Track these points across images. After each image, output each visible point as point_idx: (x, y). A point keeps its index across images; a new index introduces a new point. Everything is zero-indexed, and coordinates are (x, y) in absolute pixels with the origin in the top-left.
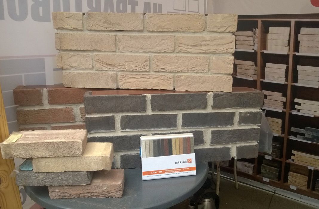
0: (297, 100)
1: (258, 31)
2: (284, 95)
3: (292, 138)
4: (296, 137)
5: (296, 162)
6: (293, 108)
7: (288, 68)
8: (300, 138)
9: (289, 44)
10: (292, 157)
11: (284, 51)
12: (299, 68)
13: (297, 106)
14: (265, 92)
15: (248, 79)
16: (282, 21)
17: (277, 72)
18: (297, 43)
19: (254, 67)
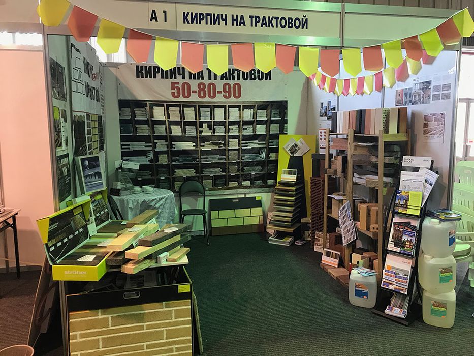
0: (173, 143)
1: (148, 108)
2: (166, 141)
3: (173, 163)
4: (176, 162)
5: (177, 176)
6: (172, 148)
7: (166, 127)
8: (178, 162)
9: (165, 115)
11: (163, 118)
12: (171, 126)
13: (173, 146)
14: (156, 141)
15: (146, 135)
16: (159, 104)
17: (161, 130)
18: (168, 115)
19: (148, 128)
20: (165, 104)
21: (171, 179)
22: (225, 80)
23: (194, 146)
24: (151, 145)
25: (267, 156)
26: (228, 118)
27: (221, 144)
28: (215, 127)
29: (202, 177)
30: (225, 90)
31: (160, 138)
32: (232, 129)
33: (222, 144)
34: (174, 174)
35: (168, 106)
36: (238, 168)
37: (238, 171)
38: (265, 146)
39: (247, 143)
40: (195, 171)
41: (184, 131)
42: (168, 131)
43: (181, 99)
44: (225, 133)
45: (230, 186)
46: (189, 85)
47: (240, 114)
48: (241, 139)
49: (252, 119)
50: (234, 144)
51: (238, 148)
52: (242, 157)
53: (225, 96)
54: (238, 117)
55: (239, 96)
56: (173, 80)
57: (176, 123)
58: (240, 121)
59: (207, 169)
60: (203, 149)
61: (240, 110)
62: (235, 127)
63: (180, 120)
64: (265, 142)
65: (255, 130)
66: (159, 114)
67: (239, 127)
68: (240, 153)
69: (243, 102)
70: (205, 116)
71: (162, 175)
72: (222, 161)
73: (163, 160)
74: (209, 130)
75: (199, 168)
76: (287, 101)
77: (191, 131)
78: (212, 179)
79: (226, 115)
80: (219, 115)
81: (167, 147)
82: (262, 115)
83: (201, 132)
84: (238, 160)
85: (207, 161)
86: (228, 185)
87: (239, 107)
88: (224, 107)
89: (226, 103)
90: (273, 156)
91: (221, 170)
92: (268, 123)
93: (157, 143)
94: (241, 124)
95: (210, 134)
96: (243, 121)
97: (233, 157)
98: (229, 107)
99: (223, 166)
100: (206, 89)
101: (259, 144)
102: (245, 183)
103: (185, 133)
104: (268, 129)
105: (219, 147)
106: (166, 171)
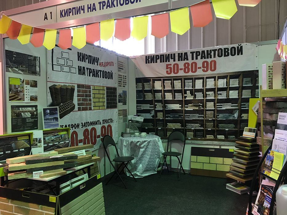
0: (166, 105)
1: (151, 82)
2: (162, 104)
3: (167, 119)
4: (168, 118)
5: (169, 127)
6: (166, 108)
7: (162, 94)
8: (169, 118)
9: (162, 86)
10: (168, 126)
11: (160, 89)
12: (165, 94)
13: (166, 107)
14: (156, 104)
15: (150, 99)
16: (158, 79)
17: (159, 96)
18: (164, 86)
19: (151, 95)
20: (162, 79)
21: (165, 129)
22: (204, 59)
23: (180, 107)
24: (153, 106)
25: (240, 116)
26: (206, 87)
28: (196, 93)
29: (186, 129)
30: (203, 66)
31: (158, 101)
32: (209, 95)
33: (201, 106)
35: (164, 80)
36: (214, 125)
37: (214, 127)
38: (237, 108)
39: (221, 105)
40: (181, 125)
41: (174, 97)
42: (163, 97)
43: (173, 75)
44: (204, 97)
45: (207, 138)
46: (177, 65)
47: (215, 83)
48: (216, 102)
49: (225, 86)
50: (210, 106)
51: (213, 109)
52: (217, 116)
53: (204, 71)
54: (214, 86)
55: (215, 69)
56: (168, 63)
57: (169, 91)
58: (215, 88)
59: (189, 124)
60: (187, 109)
61: (215, 80)
62: (211, 93)
63: (171, 89)
64: (237, 105)
65: (228, 95)
66: (158, 85)
67: (215, 93)
68: (216, 113)
69: (218, 74)
70: (189, 85)
71: (158, 126)
72: (201, 118)
73: (160, 116)
74: (191, 95)
75: (184, 123)
76: (258, 70)
77: (179, 97)
78: (193, 132)
79: (204, 84)
80: (199, 84)
81: (163, 108)
82: (234, 83)
83: (186, 97)
84: (214, 119)
85: (189, 118)
86: (206, 137)
87: (214, 78)
88: (203, 78)
89: (204, 75)
90: (244, 116)
91: (200, 125)
92: (240, 89)
94: (216, 90)
95: (192, 98)
96: (218, 88)
97: (210, 116)
98: (207, 78)
99: (202, 123)
100: (190, 67)
101: (232, 106)
102: (219, 137)
104: (240, 94)
105: (199, 108)
106: (162, 124)
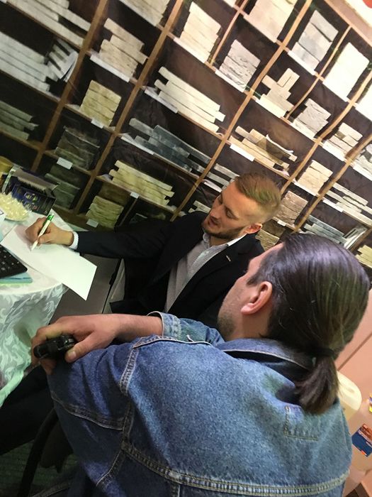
3: (126, 138)
4: (134, 138)
5: (115, 182)
8: (140, 142)
10: (112, 172)
12: (194, 6)
14: (111, 25)
21: (91, 182)
23: (217, 122)
24: (84, 24)
25: (356, 248)
26: (357, 101)
27: (286, 159)
28: (310, 102)
31: (133, 23)
32: (342, 137)
33: (288, 161)
34: (107, 173)
38: (370, 223)
39: (342, 194)
40: (171, 194)
41: (220, 55)
42: (171, 18)
44: (318, 136)
48: (338, 176)
50: (315, 177)
51: (314, 192)
52: (307, 222)
57: (214, 6)
60: (236, 146)
62: (352, 136)
63: (233, 6)
67: (360, 142)
68: (311, 210)
71: (63, 152)
73: (100, 107)
74: (288, 100)
75: (188, 192)
77: (238, 68)
79: (362, 84)
81: (137, 75)
83: (263, 90)
84: (293, 226)
90: (365, 254)
93: (108, 35)
95: (280, 112)
97: (288, 211)
101: (364, 212)
103: (219, 63)
105: (276, 166)
106: (89, 148)
